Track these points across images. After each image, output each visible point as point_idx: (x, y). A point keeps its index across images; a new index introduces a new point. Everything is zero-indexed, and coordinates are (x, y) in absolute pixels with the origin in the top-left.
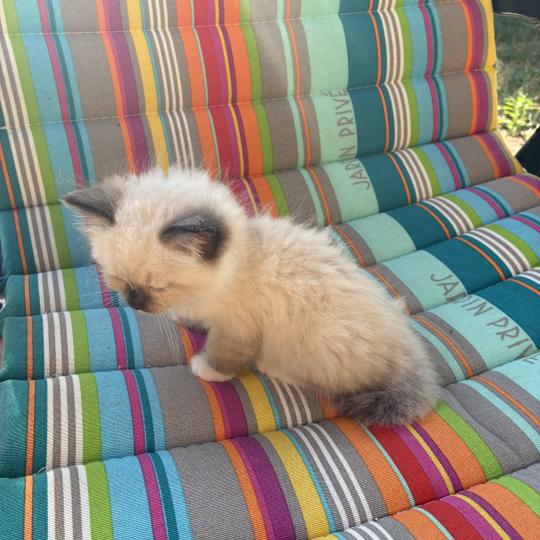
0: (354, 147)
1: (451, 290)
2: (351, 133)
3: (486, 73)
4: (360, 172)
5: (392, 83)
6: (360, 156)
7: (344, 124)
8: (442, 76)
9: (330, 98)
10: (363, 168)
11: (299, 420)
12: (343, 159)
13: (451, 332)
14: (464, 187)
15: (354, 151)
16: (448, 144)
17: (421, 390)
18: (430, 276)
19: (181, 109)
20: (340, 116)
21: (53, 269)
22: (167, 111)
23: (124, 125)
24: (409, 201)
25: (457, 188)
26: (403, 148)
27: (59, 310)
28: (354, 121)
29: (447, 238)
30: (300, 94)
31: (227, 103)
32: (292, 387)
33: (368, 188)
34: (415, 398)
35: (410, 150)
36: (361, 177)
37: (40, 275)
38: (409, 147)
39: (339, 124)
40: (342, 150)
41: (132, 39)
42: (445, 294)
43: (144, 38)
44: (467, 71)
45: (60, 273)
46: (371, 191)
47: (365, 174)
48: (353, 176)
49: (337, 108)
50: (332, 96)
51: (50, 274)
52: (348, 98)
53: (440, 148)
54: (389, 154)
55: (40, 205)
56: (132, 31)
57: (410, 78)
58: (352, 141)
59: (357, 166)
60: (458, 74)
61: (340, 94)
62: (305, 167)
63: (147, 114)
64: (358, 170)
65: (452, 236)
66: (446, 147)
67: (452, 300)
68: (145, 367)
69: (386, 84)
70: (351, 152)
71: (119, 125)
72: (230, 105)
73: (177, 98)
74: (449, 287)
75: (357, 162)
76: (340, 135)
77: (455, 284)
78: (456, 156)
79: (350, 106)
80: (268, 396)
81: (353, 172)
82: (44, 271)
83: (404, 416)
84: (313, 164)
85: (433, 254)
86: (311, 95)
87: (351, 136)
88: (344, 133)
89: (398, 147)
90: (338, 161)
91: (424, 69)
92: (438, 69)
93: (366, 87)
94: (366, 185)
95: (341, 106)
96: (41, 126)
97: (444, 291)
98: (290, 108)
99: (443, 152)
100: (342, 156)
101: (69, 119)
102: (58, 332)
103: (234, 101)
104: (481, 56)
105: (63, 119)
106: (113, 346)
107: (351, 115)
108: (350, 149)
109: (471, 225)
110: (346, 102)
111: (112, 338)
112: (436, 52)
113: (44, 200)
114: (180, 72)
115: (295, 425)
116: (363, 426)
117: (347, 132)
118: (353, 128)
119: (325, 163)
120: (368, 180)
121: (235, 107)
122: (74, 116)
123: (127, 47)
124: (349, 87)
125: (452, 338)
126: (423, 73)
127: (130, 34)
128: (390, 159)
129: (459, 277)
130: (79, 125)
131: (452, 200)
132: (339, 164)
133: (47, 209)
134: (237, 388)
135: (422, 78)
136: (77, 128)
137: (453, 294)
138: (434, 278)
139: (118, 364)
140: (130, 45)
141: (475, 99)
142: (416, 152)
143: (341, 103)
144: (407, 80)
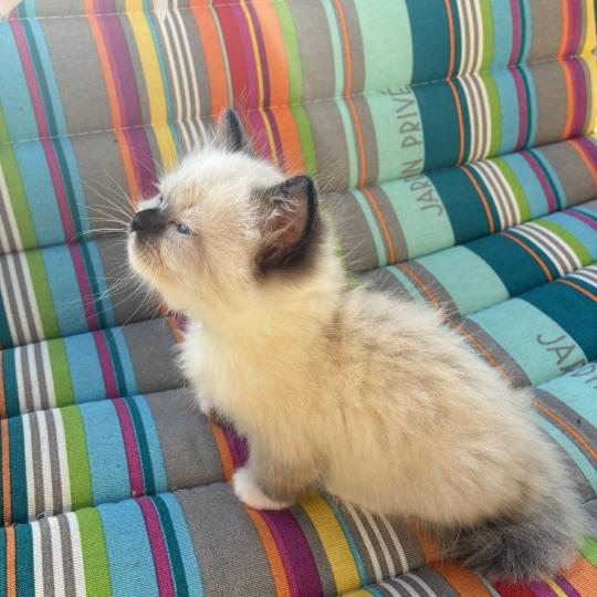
0: (420, 160)
1: (566, 356)
2: (416, 143)
3: (583, 60)
4: (429, 193)
5: (467, 75)
6: (427, 171)
7: (407, 131)
8: (529, 65)
9: (388, 98)
10: (433, 187)
11: (392, 570)
12: (406, 176)
13: (579, 421)
14: (559, 210)
15: (421, 166)
16: (537, 152)
17: (565, 526)
18: (535, 337)
19: (198, 118)
20: (402, 121)
21: (36, 341)
22: (180, 121)
23: (123, 140)
24: (492, 229)
25: (552, 212)
26: (480, 160)
27: (45, 406)
28: (420, 126)
29: (548, 281)
30: (351, 93)
31: (257, 107)
32: (376, 518)
33: (440, 214)
34: (558, 540)
35: (490, 162)
36: (431, 200)
37: (17, 351)
38: (489, 157)
39: (402, 131)
40: (405, 164)
41: (129, 24)
42: (559, 363)
43: (145, 22)
44: (560, 58)
45: (44, 346)
46: (445, 218)
47: (435, 195)
48: (420, 199)
49: (398, 111)
50: (392, 94)
51: (31, 348)
52: (412, 96)
53: (527, 158)
54: (464, 168)
55: (14, 252)
56: (129, 13)
57: (490, 68)
58: (418, 153)
59: (425, 185)
60: (550, 62)
61: (402, 92)
62: (358, 187)
63: (153, 124)
64: (425, 190)
65: (554, 278)
66: (535, 156)
67: (567, 370)
68: (170, 490)
69: (459, 77)
70: (416, 167)
71: (116, 141)
72: (261, 109)
73: (193, 103)
74: (563, 352)
75: (425, 179)
76: (404, 145)
77: (570, 349)
78: (549, 168)
79: (415, 108)
80: (345, 534)
81: (420, 193)
82: (23, 344)
83: (544, 568)
84: (369, 183)
85: (534, 303)
86: (365, 93)
87: (416, 147)
88: (407, 142)
89: (473, 159)
90: (400, 178)
91: (508, 57)
92: (525, 56)
93: (434, 82)
94: (438, 210)
95: (404, 108)
96: (11, 145)
97: (558, 359)
98: (338, 111)
99: (532, 165)
100: (406, 171)
101: (49, 136)
102: (45, 445)
103: (267, 104)
104: (579, 37)
105: (40, 135)
106: (124, 462)
107: (417, 120)
108: (416, 162)
109: (578, 263)
110: (411, 102)
111: (121, 451)
112: (523, 35)
113: (19, 245)
114: (196, 68)
115: (386, 578)
116: (486, 583)
117: (410, 141)
118: (419, 136)
119: (382, 182)
120: (440, 203)
121: (268, 111)
122: (54, 132)
123: (123, 35)
124: (413, 81)
125: (581, 432)
126: (506, 62)
127: (126, 18)
128: (465, 174)
129: (575, 339)
130: (62, 142)
131: (548, 228)
132: (402, 182)
133: (23, 258)
134: (300, 522)
135: (505, 68)
136: (59, 147)
137: (568, 362)
138: (542, 339)
139: (132, 487)
140: (126, 32)
141: (570, 95)
142: (498, 165)
143: (403, 104)
144: (487, 71)
